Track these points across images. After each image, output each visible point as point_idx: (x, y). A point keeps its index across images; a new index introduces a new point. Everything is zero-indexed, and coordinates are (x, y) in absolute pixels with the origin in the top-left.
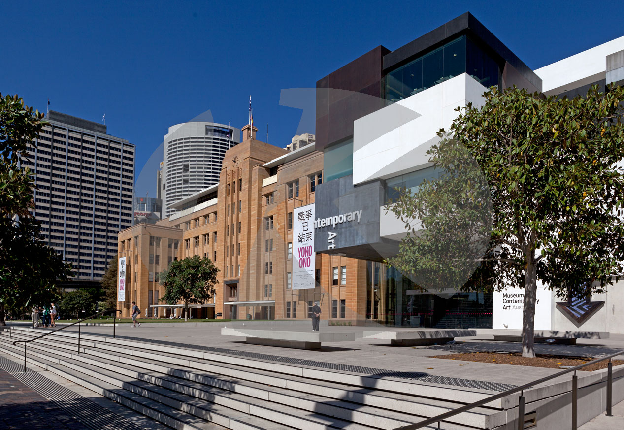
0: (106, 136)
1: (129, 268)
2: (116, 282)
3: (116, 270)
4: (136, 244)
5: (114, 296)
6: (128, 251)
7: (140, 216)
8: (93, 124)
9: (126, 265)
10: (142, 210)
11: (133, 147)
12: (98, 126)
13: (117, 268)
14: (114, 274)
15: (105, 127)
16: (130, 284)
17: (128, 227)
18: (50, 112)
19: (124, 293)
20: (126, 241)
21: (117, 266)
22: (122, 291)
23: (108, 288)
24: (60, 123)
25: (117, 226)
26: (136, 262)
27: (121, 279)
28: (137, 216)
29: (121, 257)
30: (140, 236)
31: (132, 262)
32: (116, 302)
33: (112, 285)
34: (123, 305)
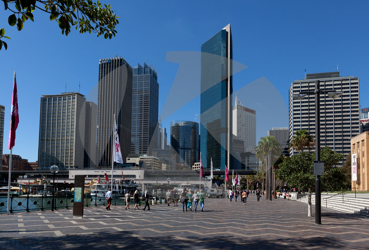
0: (340, 78)
1: (359, 160)
2: (350, 169)
3: (351, 162)
4: (363, 145)
5: (349, 177)
6: (357, 150)
7: (365, 122)
8: (331, 73)
9: (357, 158)
10: (366, 118)
11: (357, 79)
12: (334, 73)
13: (351, 160)
14: (349, 164)
15: (338, 73)
16: (360, 169)
17: (357, 135)
18: (307, 75)
19: (356, 175)
20: (356, 144)
21: (351, 159)
22: (355, 174)
23: (346, 173)
24: (312, 80)
25: (349, 136)
26: (363, 156)
27: (354, 167)
28: (363, 123)
29: (353, 153)
30: (365, 140)
31: (361, 156)
32: (351, 181)
33: (349, 171)
34: (356, 183)
